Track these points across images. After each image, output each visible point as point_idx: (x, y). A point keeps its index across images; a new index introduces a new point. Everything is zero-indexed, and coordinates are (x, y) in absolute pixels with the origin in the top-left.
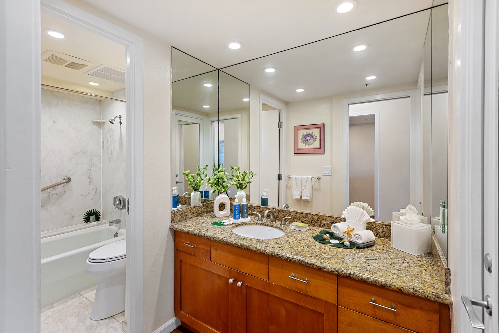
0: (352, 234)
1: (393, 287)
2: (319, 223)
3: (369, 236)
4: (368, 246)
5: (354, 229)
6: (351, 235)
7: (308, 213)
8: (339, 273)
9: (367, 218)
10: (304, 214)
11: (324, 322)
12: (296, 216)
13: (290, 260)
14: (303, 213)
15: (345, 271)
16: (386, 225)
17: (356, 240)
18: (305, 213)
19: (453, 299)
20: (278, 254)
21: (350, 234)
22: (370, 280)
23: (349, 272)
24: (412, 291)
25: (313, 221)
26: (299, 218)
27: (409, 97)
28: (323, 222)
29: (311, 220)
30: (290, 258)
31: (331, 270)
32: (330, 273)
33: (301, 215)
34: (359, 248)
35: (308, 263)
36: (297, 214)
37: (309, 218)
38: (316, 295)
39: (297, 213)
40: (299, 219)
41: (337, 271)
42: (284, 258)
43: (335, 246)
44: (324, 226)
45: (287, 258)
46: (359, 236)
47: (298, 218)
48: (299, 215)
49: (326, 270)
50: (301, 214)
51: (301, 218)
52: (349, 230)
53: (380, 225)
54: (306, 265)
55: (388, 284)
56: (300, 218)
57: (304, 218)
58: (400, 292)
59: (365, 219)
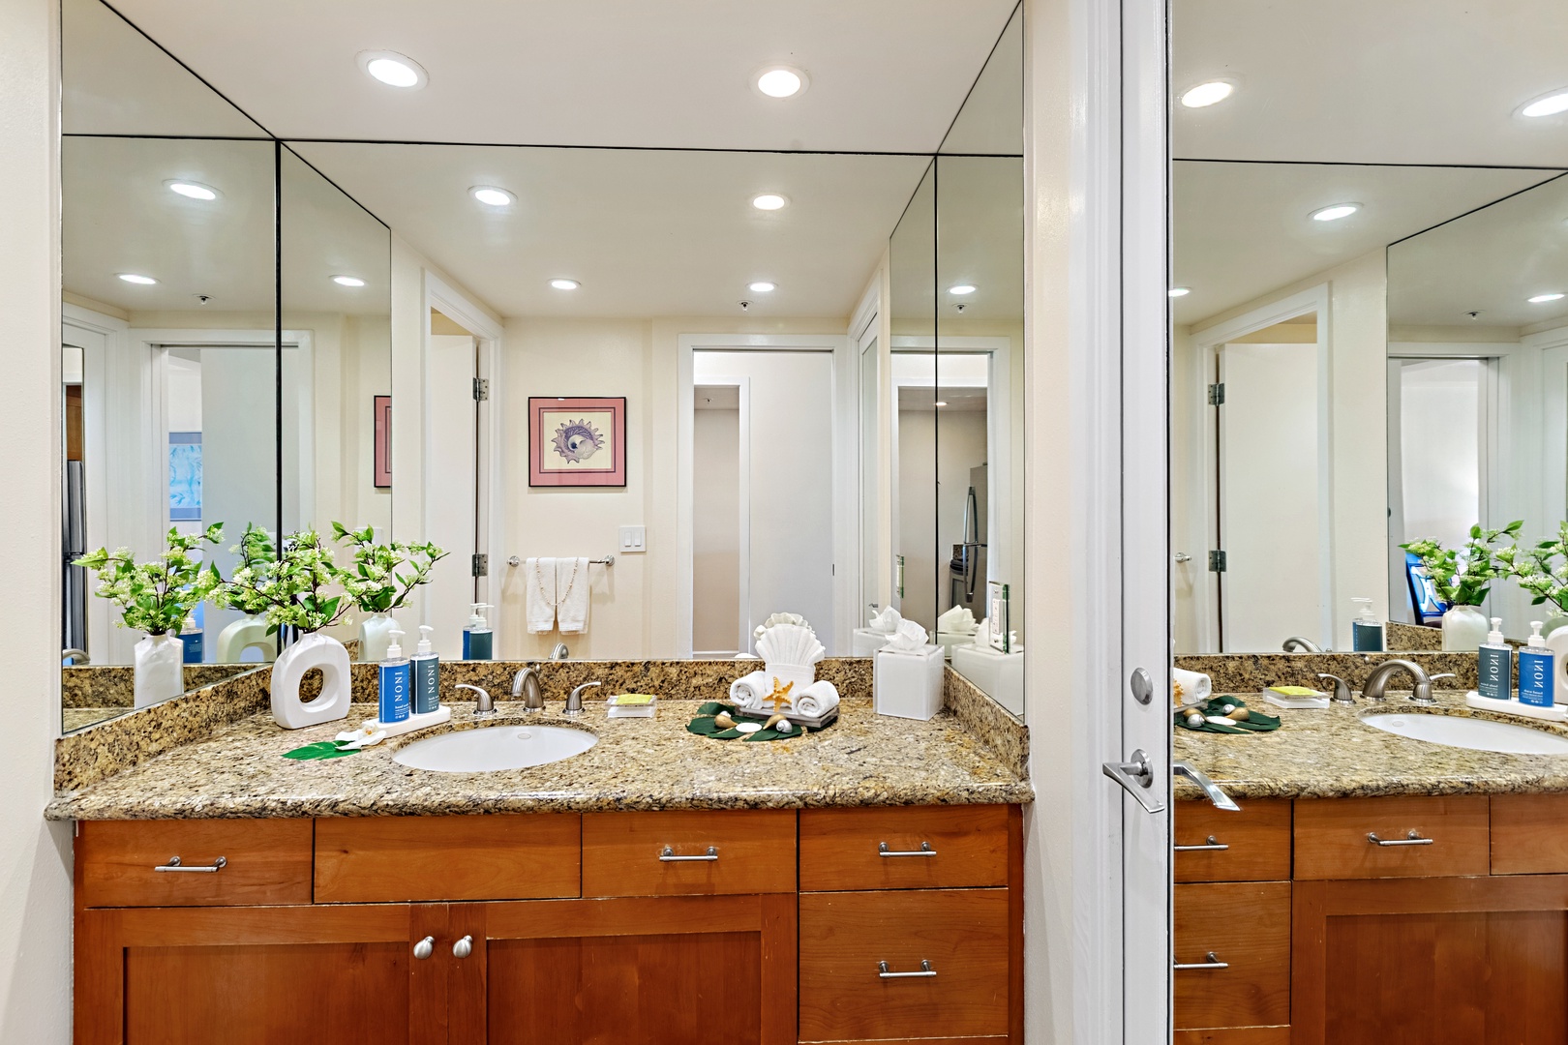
0: (791, 696)
1: (929, 798)
2: (684, 687)
3: (826, 695)
4: (830, 721)
5: (792, 684)
6: (788, 702)
7: (648, 662)
8: (806, 804)
9: (818, 652)
10: (635, 668)
11: (763, 952)
12: (611, 677)
13: (664, 806)
14: (633, 664)
15: (822, 792)
16: (851, 664)
17: (803, 712)
18: (641, 663)
19: (1034, 789)
20: (619, 800)
21: (784, 700)
22: (881, 798)
23: (831, 793)
24: (965, 794)
25: (666, 684)
26: (620, 682)
27: (831, 351)
28: (695, 682)
29: (660, 681)
30: (664, 801)
31: (786, 800)
32: (781, 809)
33: (627, 672)
34: (812, 730)
35: (720, 800)
36: (613, 671)
37: (653, 675)
38: (738, 889)
39: (613, 666)
40: (621, 685)
41: (801, 798)
42: (642, 806)
43: (756, 737)
44: (697, 692)
45: (651, 801)
46: (810, 701)
47: (617, 681)
48: (619, 672)
49: (770, 805)
50: (628, 666)
51: (627, 682)
52: (780, 689)
53: (837, 665)
54: (715, 806)
55: (919, 794)
56: (624, 682)
57: (635, 680)
58: (943, 805)
59: (815, 655)
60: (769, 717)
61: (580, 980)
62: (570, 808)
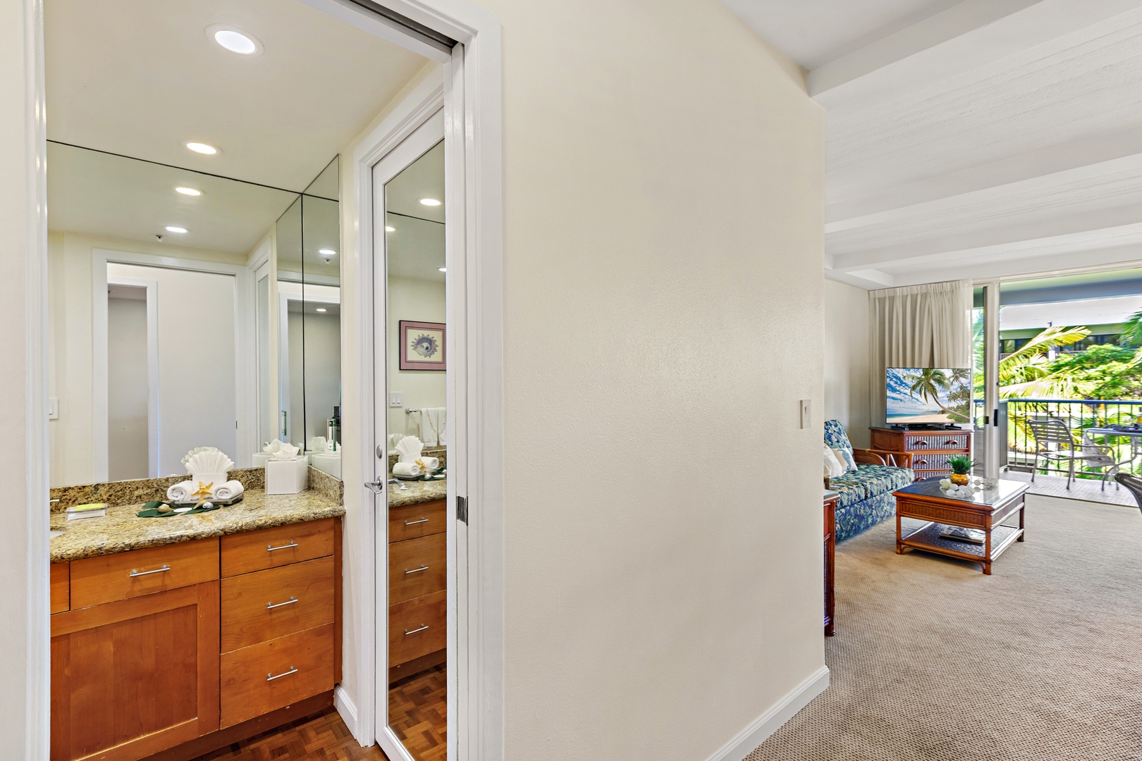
0: (212, 490)
1: (293, 520)
2: (128, 497)
3: (236, 487)
4: (237, 500)
5: (212, 483)
6: (210, 494)
7: (98, 485)
8: (225, 532)
9: (229, 464)
10: (86, 490)
11: (198, 614)
12: (64, 497)
13: (133, 547)
14: (84, 487)
15: (235, 526)
16: (251, 471)
17: (220, 497)
18: (91, 486)
19: (346, 508)
20: (100, 549)
21: (207, 493)
22: (268, 523)
23: (240, 525)
24: (313, 515)
25: (113, 497)
26: (73, 500)
27: (233, 275)
28: (136, 493)
29: (108, 495)
30: (133, 544)
31: (213, 532)
32: (210, 538)
33: (79, 492)
34: (226, 505)
35: (171, 538)
36: (66, 493)
37: (102, 493)
38: (182, 584)
39: (66, 490)
40: (74, 502)
41: (222, 530)
42: (117, 549)
43: (189, 513)
44: (139, 500)
45: (123, 545)
46: (226, 490)
47: (70, 499)
48: (72, 493)
49: (204, 536)
50: (80, 489)
51: (79, 499)
52: (204, 487)
53: (242, 473)
54: (167, 542)
55: (289, 519)
56: (77, 499)
57: (86, 497)
58: (302, 522)
59: (227, 467)
60: (196, 504)
61: (68, 659)
62: (63, 558)
